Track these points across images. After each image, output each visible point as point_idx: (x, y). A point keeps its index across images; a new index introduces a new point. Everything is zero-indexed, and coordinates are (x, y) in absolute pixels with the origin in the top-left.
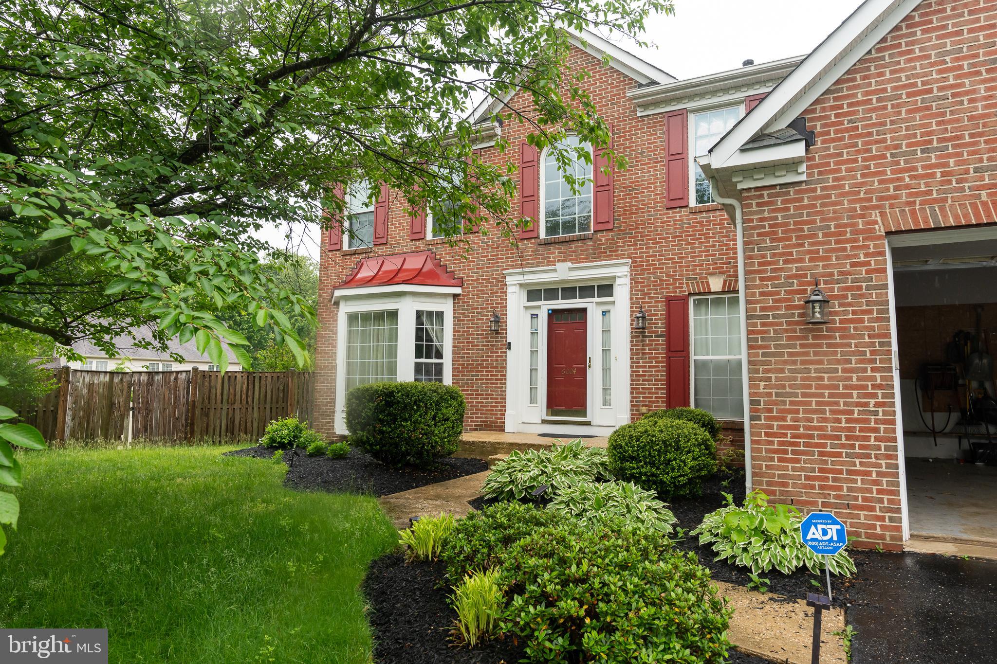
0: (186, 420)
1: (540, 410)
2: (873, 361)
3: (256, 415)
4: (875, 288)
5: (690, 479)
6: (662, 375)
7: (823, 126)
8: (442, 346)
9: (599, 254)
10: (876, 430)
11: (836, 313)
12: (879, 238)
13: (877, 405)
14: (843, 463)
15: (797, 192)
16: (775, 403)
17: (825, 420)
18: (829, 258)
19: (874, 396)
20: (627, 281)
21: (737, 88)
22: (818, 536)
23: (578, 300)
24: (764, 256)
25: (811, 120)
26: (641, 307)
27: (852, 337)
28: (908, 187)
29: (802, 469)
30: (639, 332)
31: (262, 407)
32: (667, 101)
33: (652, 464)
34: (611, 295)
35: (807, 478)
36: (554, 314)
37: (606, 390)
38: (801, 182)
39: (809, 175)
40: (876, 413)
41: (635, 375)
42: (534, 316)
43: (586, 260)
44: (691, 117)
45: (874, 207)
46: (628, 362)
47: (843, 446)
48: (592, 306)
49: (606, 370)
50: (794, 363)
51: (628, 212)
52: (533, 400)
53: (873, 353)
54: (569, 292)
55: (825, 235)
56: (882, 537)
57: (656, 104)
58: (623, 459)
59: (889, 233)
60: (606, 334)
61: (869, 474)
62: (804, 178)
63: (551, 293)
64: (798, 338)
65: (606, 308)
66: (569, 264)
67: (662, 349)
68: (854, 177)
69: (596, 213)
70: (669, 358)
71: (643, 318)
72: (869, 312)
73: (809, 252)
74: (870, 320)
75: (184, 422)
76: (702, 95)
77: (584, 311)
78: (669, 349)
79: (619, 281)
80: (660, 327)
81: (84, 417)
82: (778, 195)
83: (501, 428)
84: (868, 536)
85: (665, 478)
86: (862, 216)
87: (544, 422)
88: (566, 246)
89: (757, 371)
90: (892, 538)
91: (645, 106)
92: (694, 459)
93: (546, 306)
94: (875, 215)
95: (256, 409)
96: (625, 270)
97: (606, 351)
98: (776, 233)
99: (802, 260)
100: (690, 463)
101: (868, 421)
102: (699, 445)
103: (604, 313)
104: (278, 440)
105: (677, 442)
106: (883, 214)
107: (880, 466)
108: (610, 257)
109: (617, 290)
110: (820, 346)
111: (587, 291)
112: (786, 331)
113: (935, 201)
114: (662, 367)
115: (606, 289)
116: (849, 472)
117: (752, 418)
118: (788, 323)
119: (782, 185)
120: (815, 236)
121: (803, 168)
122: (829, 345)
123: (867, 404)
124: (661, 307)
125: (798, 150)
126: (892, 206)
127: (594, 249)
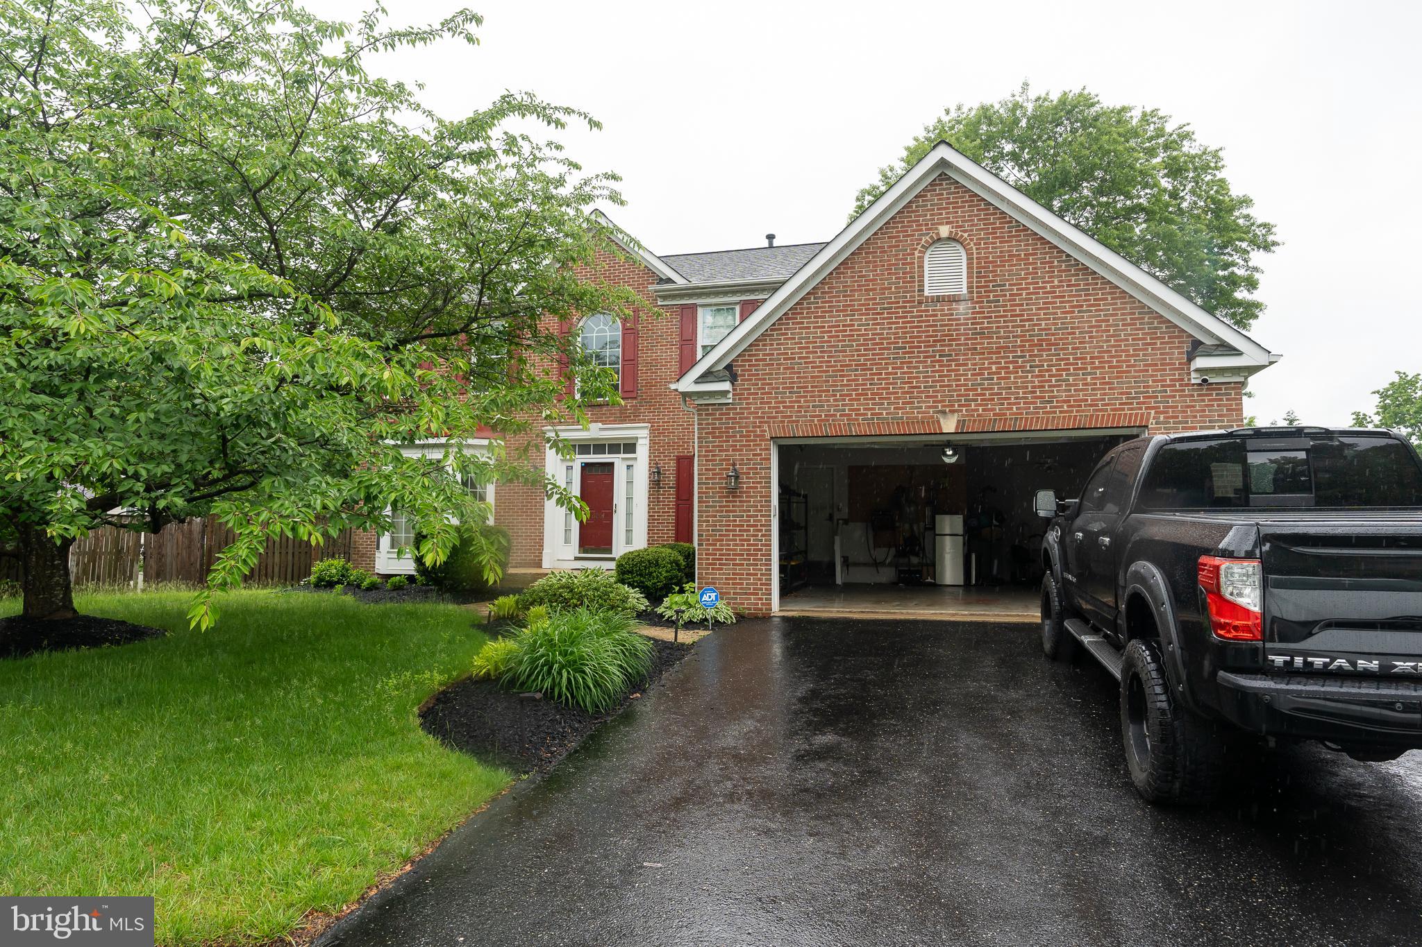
0: (201, 565)
1: (573, 548)
2: (761, 511)
3: (277, 560)
4: (764, 469)
5: (665, 585)
6: (672, 519)
7: (742, 371)
8: (485, 493)
9: (624, 417)
10: (761, 550)
11: (745, 483)
12: (767, 440)
13: (762, 536)
14: (744, 569)
15: (727, 409)
16: (711, 535)
17: (737, 545)
18: (742, 450)
19: (761, 530)
20: (647, 442)
21: (734, 293)
22: (707, 599)
23: (607, 455)
24: (708, 447)
25: (736, 366)
26: (657, 464)
27: (752, 497)
28: (782, 412)
29: (724, 574)
30: (656, 483)
31: (284, 552)
32: (682, 296)
33: (641, 575)
34: (634, 452)
35: (726, 579)
36: (586, 467)
37: (629, 531)
38: (729, 404)
39: (734, 399)
40: (761, 540)
41: (651, 519)
42: (570, 468)
43: (614, 422)
44: (700, 310)
45: (766, 422)
46: (646, 509)
47: (745, 560)
48: (619, 461)
49: (629, 514)
50: (722, 511)
51: (649, 385)
52: (567, 541)
53: (761, 506)
54: (599, 448)
55: (741, 436)
56: (761, 609)
57: (674, 297)
58: (623, 573)
59: (772, 438)
60: (630, 485)
61: (756, 574)
62: (731, 401)
63: (584, 448)
64: (724, 497)
65: (630, 463)
66: (600, 425)
67: (672, 498)
68: (756, 403)
69: (623, 383)
70: (677, 506)
71: (659, 473)
72: (761, 483)
73: (732, 446)
74: (761, 487)
75: (198, 567)
76: (708, 295)
77: (612, 464)
78: (678, 498)
79: (640, 442)
80: (671, 480)
81: (89, 562)
82: (717, 410)
83: (540, 566)
84: (755, 609)
85: (649, 584)
86: (759, 427)
87: (577, 559)
88: (597, 409)
89: (702, 516)
90: (766, 609)
91: (664, 298)
92: (667, 572)
93: (580, 460)
94: (766, 427)
95: (277, 554)
96: (645, 433)
97: (629, 499)
98: (715, 433)
99: (728, 451)
100: (665, 574)
101: (757, 545)
102: (671, 563)
103: (629, 467)
104: (327, 579)
105: (657, 561)
106: (769, 427)
107: (762, 570)
108: (633, 421)
109: (638, 448)
110: (736, 502)
111: (614, 448)
112: (719, 492)
113: (794, 421)
114: (672, 512)
115: (630, 447)
116: (747, 574)
117: (699, 545)
118: (720, 488)
119: (719, 404)
120: (735, 436)
121: (730, 395)
122: (740, 502)
123: (757, 535)
124: (673, 464)
125: (726, 386)
126: (774, 422)
127: (621, 414)
